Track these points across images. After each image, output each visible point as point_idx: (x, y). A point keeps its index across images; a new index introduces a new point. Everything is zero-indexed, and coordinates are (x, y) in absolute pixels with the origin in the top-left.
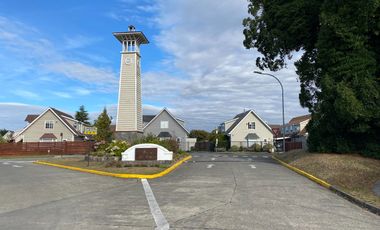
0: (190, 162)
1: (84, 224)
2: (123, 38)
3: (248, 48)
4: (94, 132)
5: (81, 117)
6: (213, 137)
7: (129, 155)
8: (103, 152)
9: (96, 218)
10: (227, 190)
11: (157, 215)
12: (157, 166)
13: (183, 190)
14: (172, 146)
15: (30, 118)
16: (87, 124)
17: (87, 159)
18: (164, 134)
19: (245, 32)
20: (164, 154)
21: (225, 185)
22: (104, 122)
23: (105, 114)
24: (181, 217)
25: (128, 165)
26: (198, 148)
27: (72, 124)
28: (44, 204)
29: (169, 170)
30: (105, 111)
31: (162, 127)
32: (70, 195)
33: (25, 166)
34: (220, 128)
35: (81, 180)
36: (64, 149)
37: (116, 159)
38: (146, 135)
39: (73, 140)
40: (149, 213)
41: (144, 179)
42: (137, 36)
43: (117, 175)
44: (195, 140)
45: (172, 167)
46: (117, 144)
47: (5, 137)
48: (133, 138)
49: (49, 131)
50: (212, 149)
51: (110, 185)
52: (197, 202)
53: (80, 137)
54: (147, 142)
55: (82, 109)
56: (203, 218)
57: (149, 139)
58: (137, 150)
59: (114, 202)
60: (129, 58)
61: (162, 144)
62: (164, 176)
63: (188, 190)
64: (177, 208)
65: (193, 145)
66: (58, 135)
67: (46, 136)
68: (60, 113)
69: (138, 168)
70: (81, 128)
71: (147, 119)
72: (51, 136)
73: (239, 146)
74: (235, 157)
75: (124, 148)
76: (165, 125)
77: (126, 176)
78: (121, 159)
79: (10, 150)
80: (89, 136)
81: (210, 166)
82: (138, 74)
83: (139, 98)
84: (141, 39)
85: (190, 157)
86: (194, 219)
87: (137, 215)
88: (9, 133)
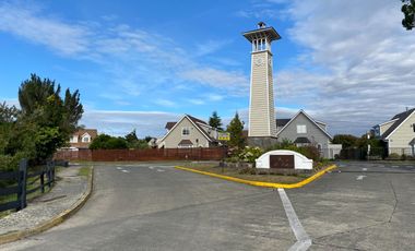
0: (334, 171)
1: (222, 230)
2: (254, 37)
3: (409, 28)
4: (227, 137)
5: (215, 122)
6: (363, 142)
7: (263, 162)
8: (236, 158)
9: (233, 225)
10: (385, 206)
11: (297, 229)
12: (294, 175)
13: (326, 203)
14: (311, 153)
15: (170, 125)
16: (220, 130)
17: (222, 165)
18: (302, 140)
19: (404, 9)
20: (302, 162)
21: (380, 201)
22: (237, 128)
23: (237, 119)
24: (325, 233)
25: (263, 173)
26: (345, 155)
27: (206, 130)
28: (184, 207)
29: (309, 180)
30: (237, 116)
31: (299, 132)
32: (207, 201)
33: (167, 170)
34: (372, 132)
35: (217, 186)
36: (199, 155)
37: (250, 165)
38: (280, 140)
39: (207, 145)
40: (288, 225)
41: (281, 188)
42: (267, 33)
43: (252, 183)
44: (340, 146)
45: (313, 177)
46: (251, 150)
47: (150, 144)
48: (267, 144)
49: (186, 137)
50: (363, 157)
51: (246, 193)
52: (345, 218)
53: (214, 143)
54: (283, 148)
55: (215, 115)
56: (353, 237)
57: (285, 146)
58: (271, 156)
59: (249, 211)
60: (260, 58)
61: (299, 150)
62: (303, 186)
63: (333, 204)
64: (320, 223)
65: (338, 152)
66: (194, 141)
67: (183, 142)
68: (195, 120)
69: (274, 177)
70: (215, 134)
71: (281, 123)
72: (188, 142)
73: (400, 154)
74: (395, 167)
75: (258, 154)
76: (302, 129)
77: (262, 184)
78: (254, 166)
79: (154, 155)
80: (223, 142)
81: (361, 177)
82: (270, 75)
83: (271, 101)
84: (272, 35)
85: (334, 166)
86: (341, 236)
87: (274, 226)
88: (152, 140)
